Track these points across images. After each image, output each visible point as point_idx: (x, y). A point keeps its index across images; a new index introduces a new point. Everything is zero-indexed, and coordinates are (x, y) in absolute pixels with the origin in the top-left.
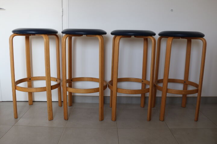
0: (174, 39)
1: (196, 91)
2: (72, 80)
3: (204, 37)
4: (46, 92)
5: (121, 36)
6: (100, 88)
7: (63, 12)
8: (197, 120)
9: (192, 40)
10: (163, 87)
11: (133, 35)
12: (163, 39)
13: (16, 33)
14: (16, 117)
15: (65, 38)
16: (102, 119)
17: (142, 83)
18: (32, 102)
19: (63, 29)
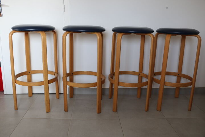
0: (172, 36)
1: (191, 84)
2: (72, 74)
3: (199, 35)
4: (43, 86)
5: (123, 33)
6: (98, 83)
7: (64, 8)
8: (190, 110)
9: (186, 37)
10: (160, 81)
11: (133, 33)
12: (160, 35)
13: (15, 30)
14: (16, 109)
15: (66, 34)
16: (99, 112)
17: (139, 76)
18: (31, 94)
19: (65, 26)
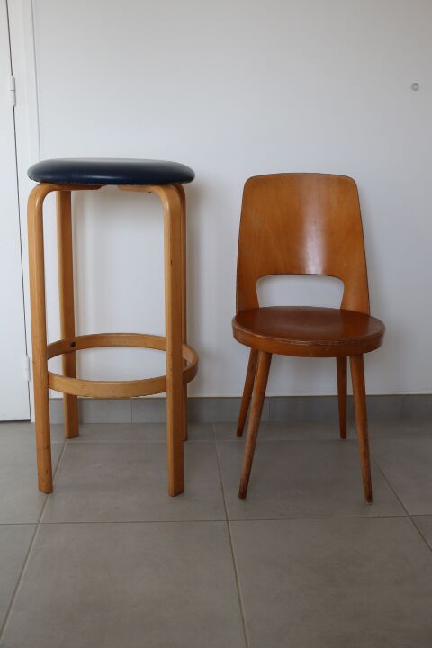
2: (73, 345)
6: (169, 379)
7: (15, 91)
16: (178, 490)
